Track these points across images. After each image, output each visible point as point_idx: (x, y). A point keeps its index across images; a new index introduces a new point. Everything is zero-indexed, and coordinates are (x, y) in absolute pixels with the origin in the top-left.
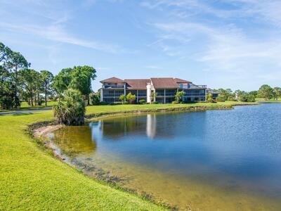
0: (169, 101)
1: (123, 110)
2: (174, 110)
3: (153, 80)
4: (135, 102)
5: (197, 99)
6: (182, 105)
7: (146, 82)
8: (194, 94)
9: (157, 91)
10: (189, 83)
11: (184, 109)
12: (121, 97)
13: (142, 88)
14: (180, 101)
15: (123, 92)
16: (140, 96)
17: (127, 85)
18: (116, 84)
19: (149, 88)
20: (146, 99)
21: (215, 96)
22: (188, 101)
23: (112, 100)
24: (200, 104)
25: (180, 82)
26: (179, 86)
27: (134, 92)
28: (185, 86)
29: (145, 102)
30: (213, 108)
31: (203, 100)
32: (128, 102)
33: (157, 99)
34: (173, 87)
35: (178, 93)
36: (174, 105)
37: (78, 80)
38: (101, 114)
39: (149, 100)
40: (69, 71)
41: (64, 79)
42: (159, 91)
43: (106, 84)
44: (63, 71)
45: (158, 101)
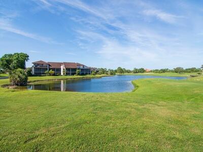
0: (73, 74)
1: (47, 79)
2: (74, 79)
3: (65, 64)
4: (54, 75)
5: (86, 73)
6: (79, 76)
7: (60, 64)
8: (85, 71)
9: (66, 69)
10: (83, 66)
11: (80, 78)
12: (46, 72)
13: (58, 67)
14: (79, 74)
15: (47, 69)
16: (57, 71)
17: (49, 65)
18: (43, 65)
19: (62, 67)
20: (60, 73)
22: (83, 74)
23: (40, 73)
24: (88, 76)
25: (79, 65)
26: (77, 67)
27: (53, 69)
28: (82, 67)
30: (93, 78)
32: (50, 75)
33: (66, 73)
34: (75, 67)
35: (77, 70)
36: (75, 76)
37: (17, 62)
38: (35, 81)
39: (62, 74)
40: (10, 55)
41: (7, 61)
42: (68, 69)
43: (36, 64)
44: (6, 55)
45: (67, 74)
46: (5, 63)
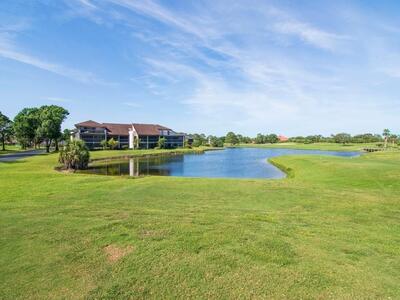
0: (152, 146)
3: (136, 126)
4: (116, 148)
5: (176, 145)
6: (164, 151)
7: (127, 127)
8: (174, 141)
9: (140, 137)
10: (169, 130)
11: (166, 154)
12: (102, 143)
13: (126, 134)
14: (162, 147)
15: (103, 137)
16: (121, 141)
17: (108, 130)
18: (94, 128)
19: (132, 133)
20: (128, 144)
21: (191, 141)
22: (168, 147)
24: (178, 150)
25: (161, 129)
26: (160, 133)
27: (116, 137)
28: (165, 133)
29: (128, 148)
30: (189, 153)
31: (181, 145)
32: (110, 148)
33: (140, 145)
34: (155, 134)
35: (160, 140)
36: (156, 151)
37: (51, 123)
39: (131, 146)
42: (142, 137)
43: (82, 128)
44: (25, 110)
45: (142, 146)
46: (26, 125)
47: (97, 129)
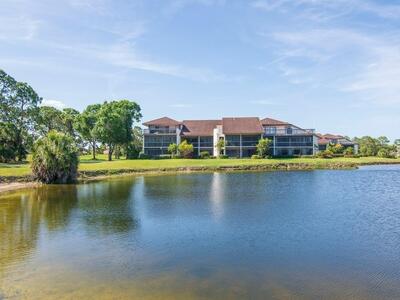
0: (249, 153)
5: (297, 152)
11: (268, 167)
12: (171, 147)
15: (175, 139)
17: (185, 129)
18: (168, 127)
19: (217, 133)
20: (211, 151)
22: (284, 155)
23: (159, 152)
24: (302, 160)
27: (191, 140)
28: (281, 131)
29: (210, 155)
30: (320, 167)
32: (182, 155)
33: (228, 151)
34: (253, 132)
35: (262, 141)
37: (105, 121)
39: (216, 153)
41: (88, 120)
42: (231, 138)
44: (89, 107)
45: (230, 154)
47: (171, 128)
